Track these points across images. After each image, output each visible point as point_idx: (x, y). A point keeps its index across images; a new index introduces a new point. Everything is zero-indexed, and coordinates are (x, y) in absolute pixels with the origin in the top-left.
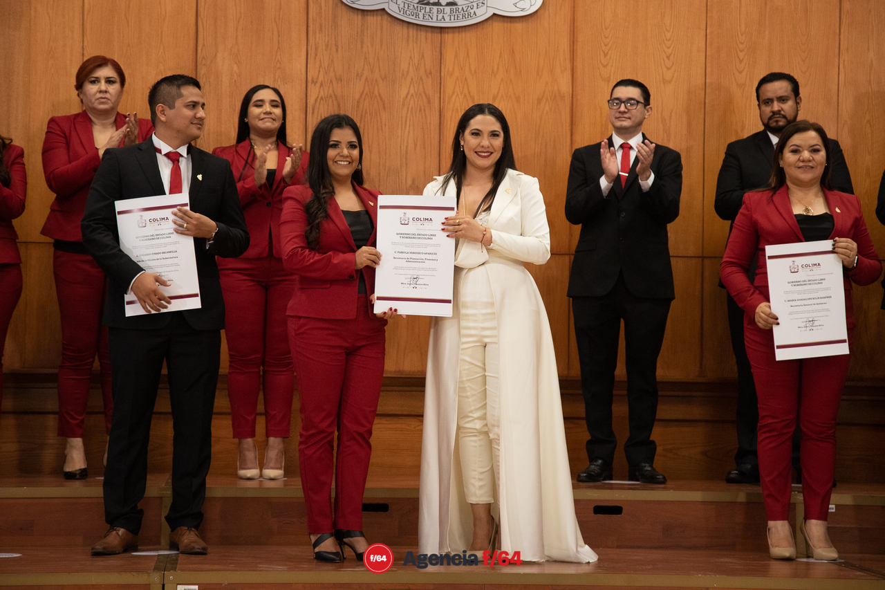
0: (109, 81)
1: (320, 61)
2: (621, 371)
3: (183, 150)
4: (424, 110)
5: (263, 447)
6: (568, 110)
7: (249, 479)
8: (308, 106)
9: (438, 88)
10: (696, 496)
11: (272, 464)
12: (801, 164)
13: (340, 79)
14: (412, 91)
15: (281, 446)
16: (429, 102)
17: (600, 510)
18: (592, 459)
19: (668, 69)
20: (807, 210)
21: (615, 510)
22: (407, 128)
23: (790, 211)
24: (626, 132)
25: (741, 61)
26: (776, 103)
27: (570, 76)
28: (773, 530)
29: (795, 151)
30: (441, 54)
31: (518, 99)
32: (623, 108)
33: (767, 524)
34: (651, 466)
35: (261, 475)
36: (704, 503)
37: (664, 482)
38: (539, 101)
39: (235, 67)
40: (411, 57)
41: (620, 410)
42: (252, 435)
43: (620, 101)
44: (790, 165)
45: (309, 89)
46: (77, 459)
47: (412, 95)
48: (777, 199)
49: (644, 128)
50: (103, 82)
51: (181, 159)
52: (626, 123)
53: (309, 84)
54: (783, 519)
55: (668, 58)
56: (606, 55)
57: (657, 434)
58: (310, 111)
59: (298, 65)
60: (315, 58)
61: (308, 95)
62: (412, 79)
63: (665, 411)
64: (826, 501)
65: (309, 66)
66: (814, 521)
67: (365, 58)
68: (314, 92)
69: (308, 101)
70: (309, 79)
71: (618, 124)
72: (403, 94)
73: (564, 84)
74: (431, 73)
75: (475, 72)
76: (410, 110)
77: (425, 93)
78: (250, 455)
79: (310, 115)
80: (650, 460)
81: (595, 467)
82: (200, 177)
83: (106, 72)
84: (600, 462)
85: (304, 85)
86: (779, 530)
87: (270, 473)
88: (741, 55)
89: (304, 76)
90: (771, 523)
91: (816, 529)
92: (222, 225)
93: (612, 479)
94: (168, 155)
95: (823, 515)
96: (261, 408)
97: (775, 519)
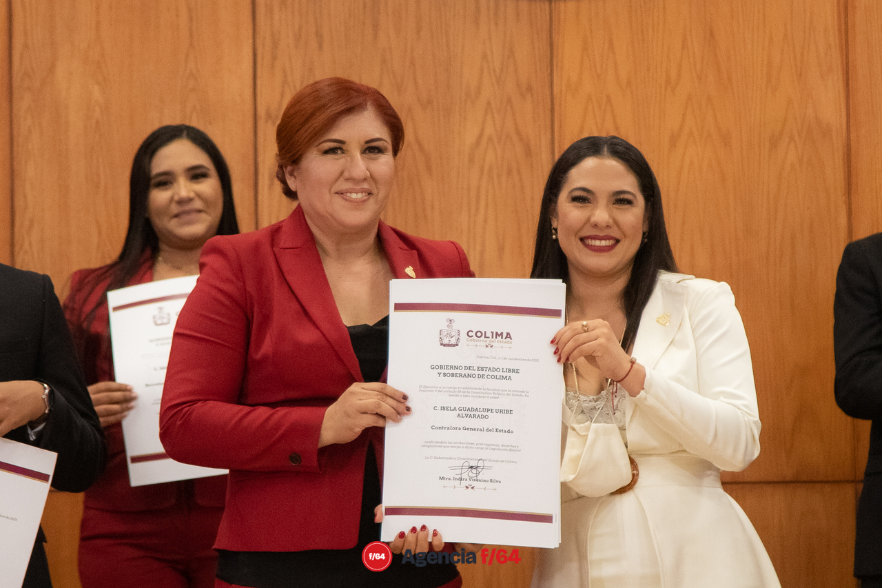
1: (284, 71)
4: (519, 171)
8: (261, 170)
9: (548, 122)
14: (489, 130)
16: (528, 152)
22: (482, 211)
40: (485, 57)
45: (260, 134)
47: (490, 139)
53: (261, 123)
60: (273, 66)
61: (260, 147)
62: (489, 103)
65: (259, 82)
67: (384, 61)
69: (260, 159)
70: (261, 111)
72: (470, 136)
74: (529, 89)
75: (629, 83)
76: (486, 171)
77: (518, 133)
79: (266, 187)
85: (249, 125)
89: (248, 106)
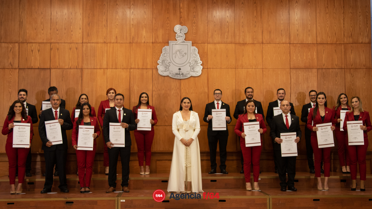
0: (113, 93)
1: (155, 86)
2: (218, 149)
3: (121, 109)
4: (177, 96)
5: (145, 168)
6: (207, 96)
7: (142, 175)
9: (180, 91)
10: (232, 177)
11: (147, 171)
12: (250, 109)
13: (159, 90)
14: (175, 92)
15: (148, 168)
16: (178, 94)
17: (212, 181)
18: (212, 169)
19: (228, 86)
20: (251, 118)
21: (215, 181)
22: (174, 100)
23: (247, 119)
24: (218, 100)
25: (243, 84)
26: (250, 93)
27: (207, 89)
28: (247, 185)
29: (249, 106)
30: (180, 84)
31: (197, 93)
32: (218, 95)
33: (246, 184)
34: (225, 170)
35: (145, 174)
36: (234, 179)
37: (227, 174)
38: (201, 94)
39: (138, 88)
40: (174, 85)
41: (218, 158)
42: (143, 165)
43: (217, 94)
44: (248, 109)
46: (107, 171)
48: (245, 116)
49: (222, 99)
50: (111, 93)
51: (121, 111)
52: (219, 98)
54: (249, 182)
55: (228, 84)
56: (215, 84)
57: (227, 163)
58: (153, 97)
59: (151, 88)
62: (174, 90)
63: (229, 158)
64: (258, 178)
66: (255, 182)
67: (165, 85)
68: (154, 93)
70: (153, 90)
71: (217, 98)
72: (173, 93)
73: (206, 90)
74: (178, 88)
75: (188, 88)
76: (174, 96)
78: (143, 169)
80: (225, 169)
81: (212, 171)
82: (125, 114)
83: (112, 91)
84: (213, 170)
86: (248, 184)
87: (147, 173)
88: (243, 83)
90: (247, 183)
91: (256, 184)
92: (130, 125)
93: (216, 173)
94: (118, 110)
95: (257, 181)
96: (144, 159)
97: (247, 182)
